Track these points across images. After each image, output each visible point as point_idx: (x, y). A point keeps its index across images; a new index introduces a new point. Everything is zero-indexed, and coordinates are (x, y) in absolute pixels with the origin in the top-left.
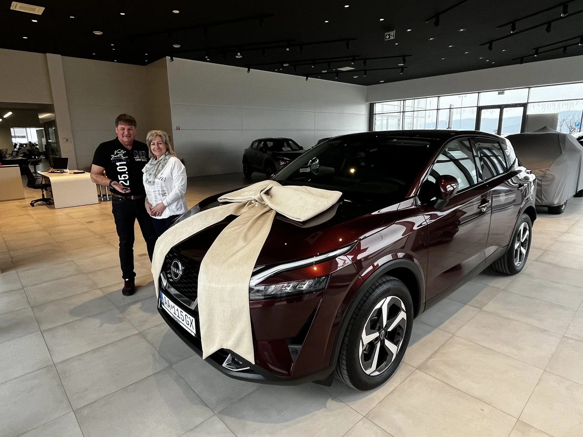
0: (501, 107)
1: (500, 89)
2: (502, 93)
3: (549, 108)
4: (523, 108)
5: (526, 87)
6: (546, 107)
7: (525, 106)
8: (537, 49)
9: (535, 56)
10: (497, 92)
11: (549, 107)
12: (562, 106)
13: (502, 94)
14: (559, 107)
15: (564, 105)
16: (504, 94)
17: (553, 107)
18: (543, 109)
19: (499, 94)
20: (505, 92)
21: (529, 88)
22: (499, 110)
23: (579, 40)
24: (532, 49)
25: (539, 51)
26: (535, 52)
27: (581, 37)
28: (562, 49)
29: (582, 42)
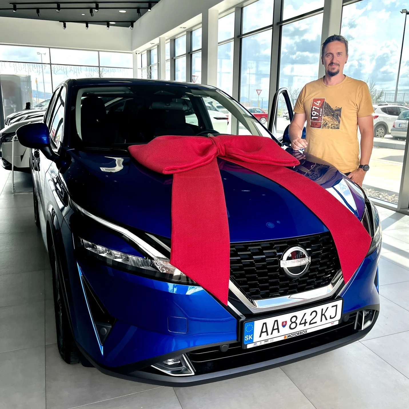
3: (21, 70)
6: (18, 69)
8: (14, 4)
9: (14, 11)
11: (20, 68)
12: (33, 69)
14: (29, 69)
15: (34, 68)
17: (25, 69)
18: (16, 70)
23: (55, 6)
24: (10, 4)
25: (17, 7)
26: (13, 8)
27: (58, 4)
28: (35, 10)
29: (59, 8)
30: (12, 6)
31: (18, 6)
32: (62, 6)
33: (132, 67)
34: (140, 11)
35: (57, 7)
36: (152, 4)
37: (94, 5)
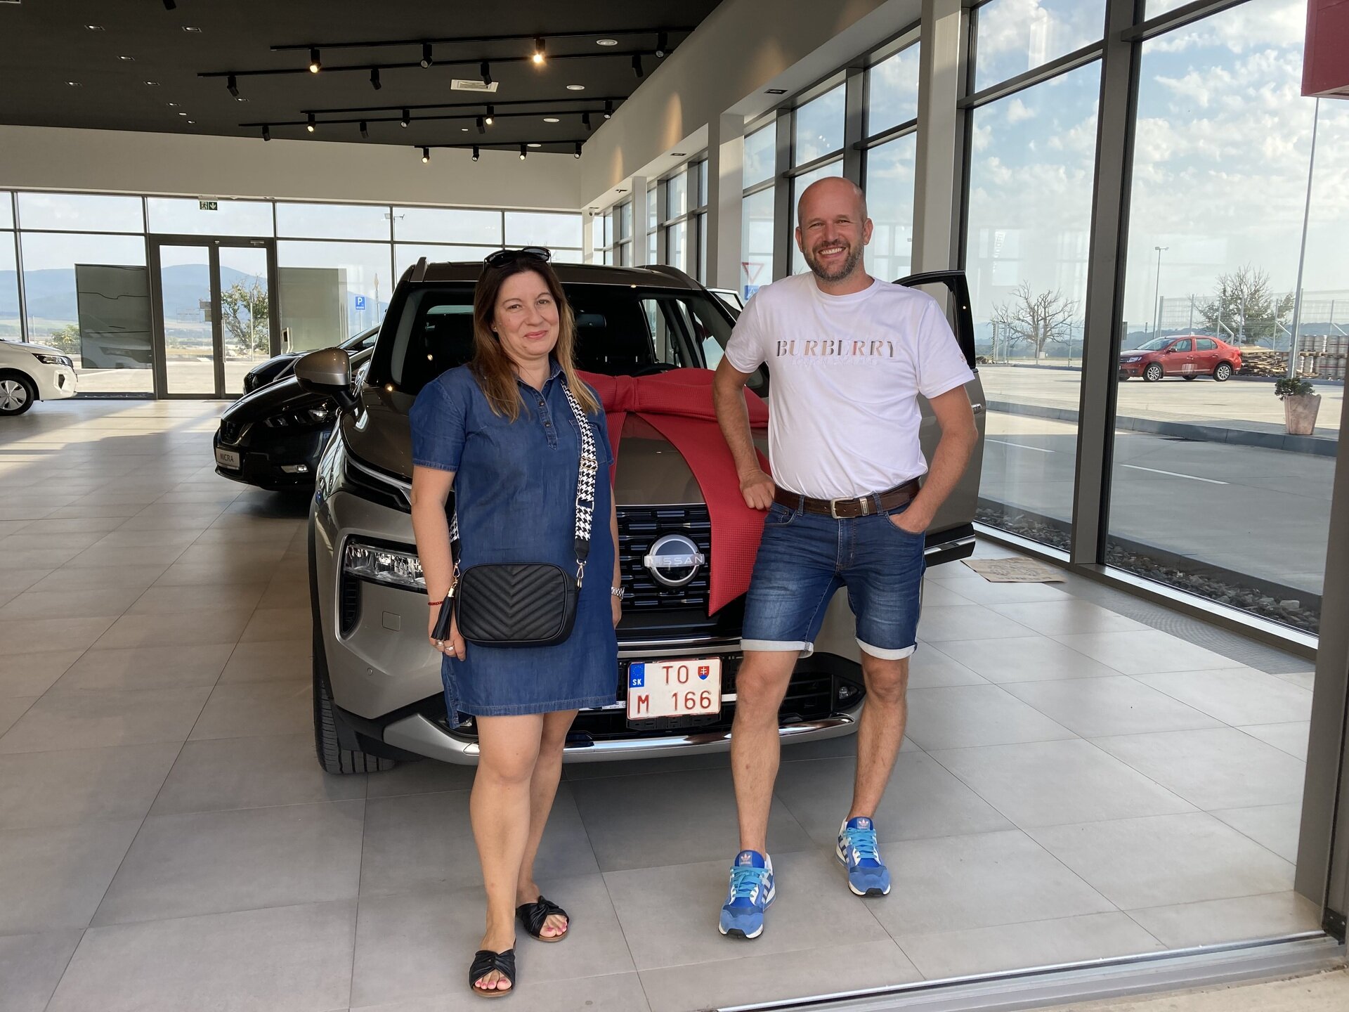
0: (213, 243)
1: (203, 195)
2: (212, 206)
4: (264, 250)
5: (268, 198)
7: (270, 245)
8: (311, 112)
9: (310, 128)
10: (197, 202)
13: (211, 209)
16: (216, 209)
19: (202, 206)
20: (219, 203)
21: (274, 202)
22: (207, 249)
23: (399, 113)
24: (302, 112)
25: (317, 119)
26: (307, 120)
27: (406, 109)
28: (358, 124)
29: (406, 118)
30: (305, 117)
31: (318, 117)
32: (413, 113)
33: (581, 247)
34: (590, 120)
35: (402, 116)
36: (614, 102)
37: (484, 110)
